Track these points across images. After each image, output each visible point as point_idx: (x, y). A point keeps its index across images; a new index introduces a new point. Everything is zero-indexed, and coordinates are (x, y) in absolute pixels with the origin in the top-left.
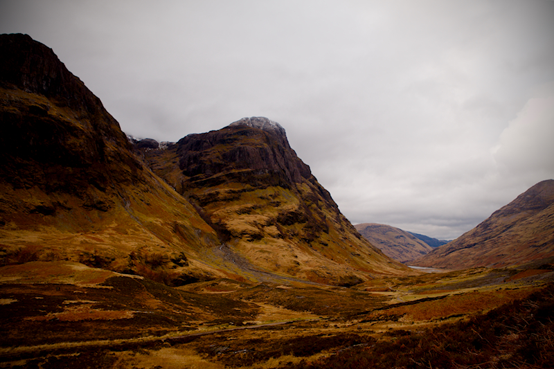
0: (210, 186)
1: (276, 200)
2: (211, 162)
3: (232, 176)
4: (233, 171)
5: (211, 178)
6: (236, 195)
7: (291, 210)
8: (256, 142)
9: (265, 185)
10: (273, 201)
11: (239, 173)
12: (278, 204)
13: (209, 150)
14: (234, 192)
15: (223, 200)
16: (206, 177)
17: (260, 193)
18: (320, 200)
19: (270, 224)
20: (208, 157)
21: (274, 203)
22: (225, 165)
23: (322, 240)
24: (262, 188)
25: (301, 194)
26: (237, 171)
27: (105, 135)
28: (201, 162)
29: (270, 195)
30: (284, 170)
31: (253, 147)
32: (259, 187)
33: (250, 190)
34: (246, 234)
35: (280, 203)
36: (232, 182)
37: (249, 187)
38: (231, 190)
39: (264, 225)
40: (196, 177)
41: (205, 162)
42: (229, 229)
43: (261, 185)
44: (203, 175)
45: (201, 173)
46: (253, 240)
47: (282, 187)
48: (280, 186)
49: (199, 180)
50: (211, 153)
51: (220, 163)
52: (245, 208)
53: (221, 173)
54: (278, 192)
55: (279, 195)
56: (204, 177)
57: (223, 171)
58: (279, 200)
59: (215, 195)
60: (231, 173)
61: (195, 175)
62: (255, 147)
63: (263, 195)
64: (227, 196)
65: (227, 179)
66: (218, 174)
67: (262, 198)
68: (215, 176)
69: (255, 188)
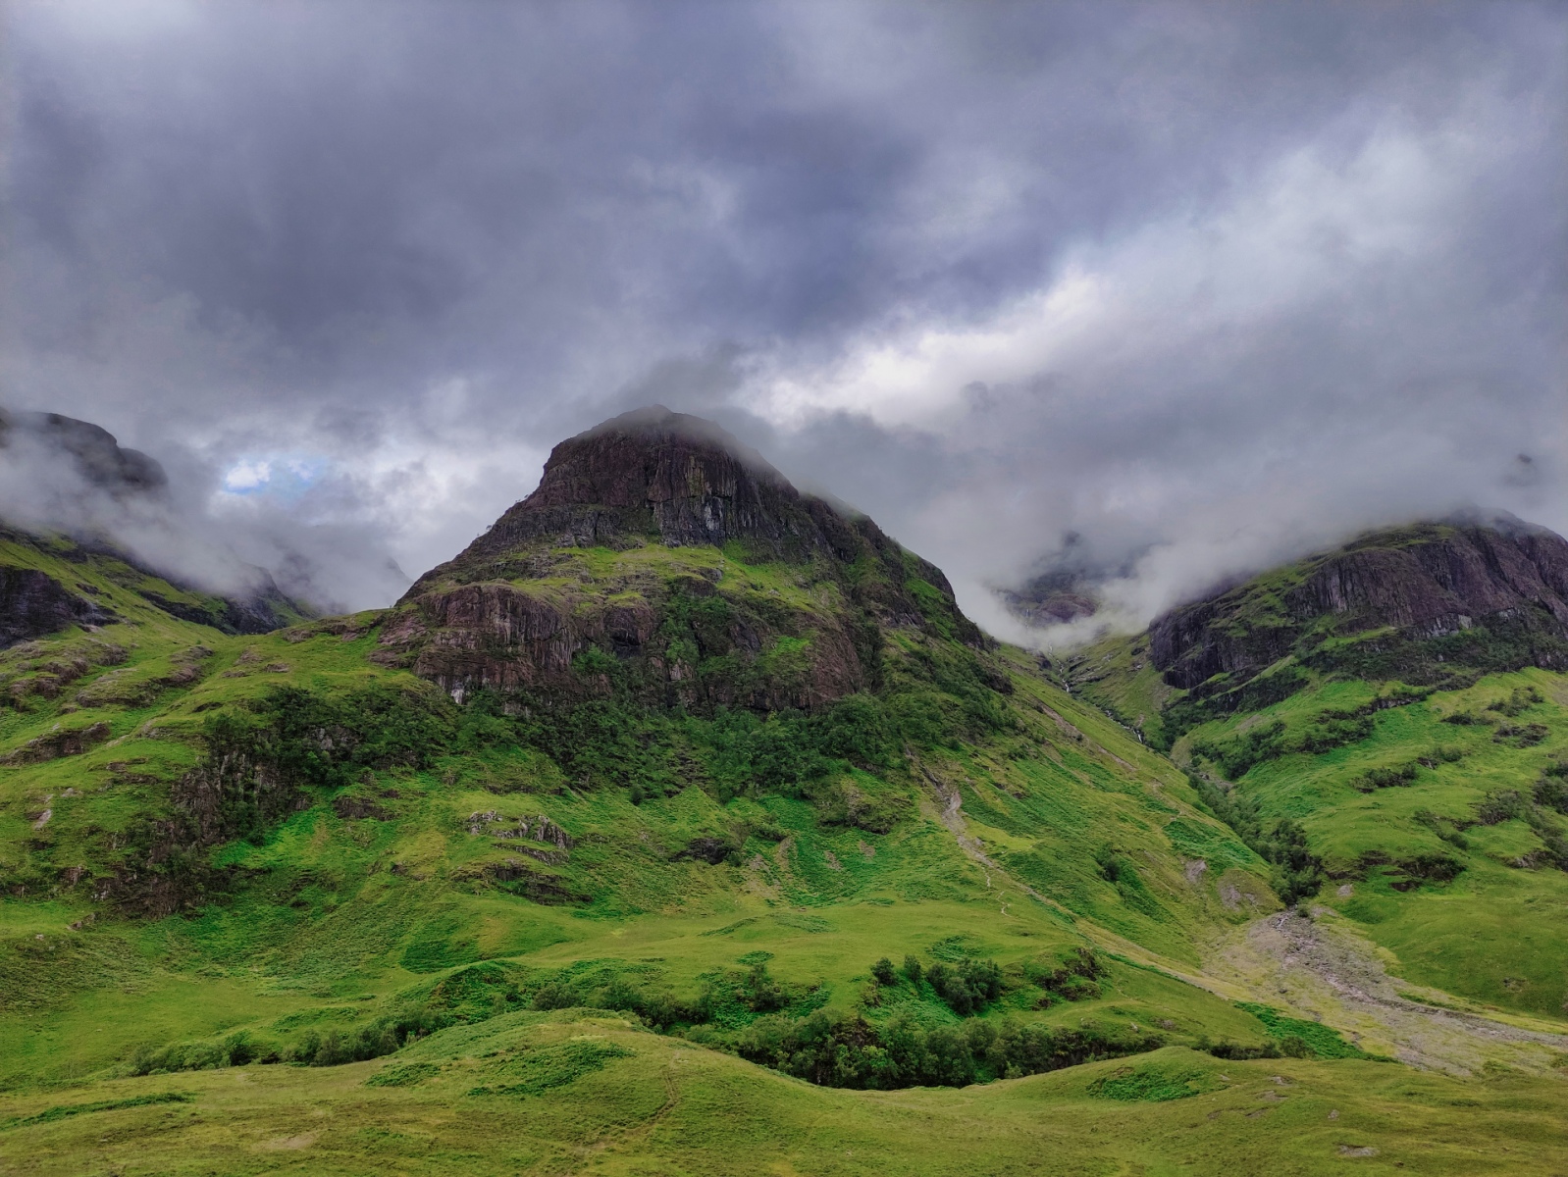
0: (1260, 706)
1: (1521, 722)
2: (1248, 628)
3: (1326, 663)
4: (1328, 644)
5: (1255, 679)
6: (1352, 726)
9: (1468, 672)
10: (1506, 722)
11: (1350, 647)
12: (1534, 736)
14: (1341, 715)
15: (1301, 750)
16: (1240, 681)
17: (1448, 703)
19: (1497, 814)
20: (1237, 613)
21: (1515, 731)
22: (1298, 631)
24: (1453, 687)
26: (1345, 641)
27: (884, 612)
28: (1217, 634)
29: (1498, 707)
30: (1545, 606)
31: (1393, 549)
32: (1443, 682)
33: (1404, 699)
34: (1383, 862)
35: (1545, 728)
36: (1330, 681)
37: (1398, 689)
38: (1327, 712)
39: (1472, 823)
40: (1207, 685)
41: (1229, 633)
42: (1314, 852)
43: (1448, 676)
44: (1227, 675)
45: (1222, 670)
46: (1418, 885)
47: (1548, 667)
48: (1538, 665)
49: (1219, 695)
50: (1244, 600)
51: (1281, 625)
52: (1387, 768)
53: (1290, 659)
54: (1530, 689)
55: (1536, 700)
56: (1230, 681)
57: (1293, 649)
58: (1538, 719)
59: (1270, 734)
60: (1323, 652)
61: (1202, 680)
62: (1400, 546)
63: (1462, 710)
64: (1313, 733)
65: (1311, 675)
66: (1278, 663)
67: (1457, 720)
68: (1268, 673)
69: (1427, 689)
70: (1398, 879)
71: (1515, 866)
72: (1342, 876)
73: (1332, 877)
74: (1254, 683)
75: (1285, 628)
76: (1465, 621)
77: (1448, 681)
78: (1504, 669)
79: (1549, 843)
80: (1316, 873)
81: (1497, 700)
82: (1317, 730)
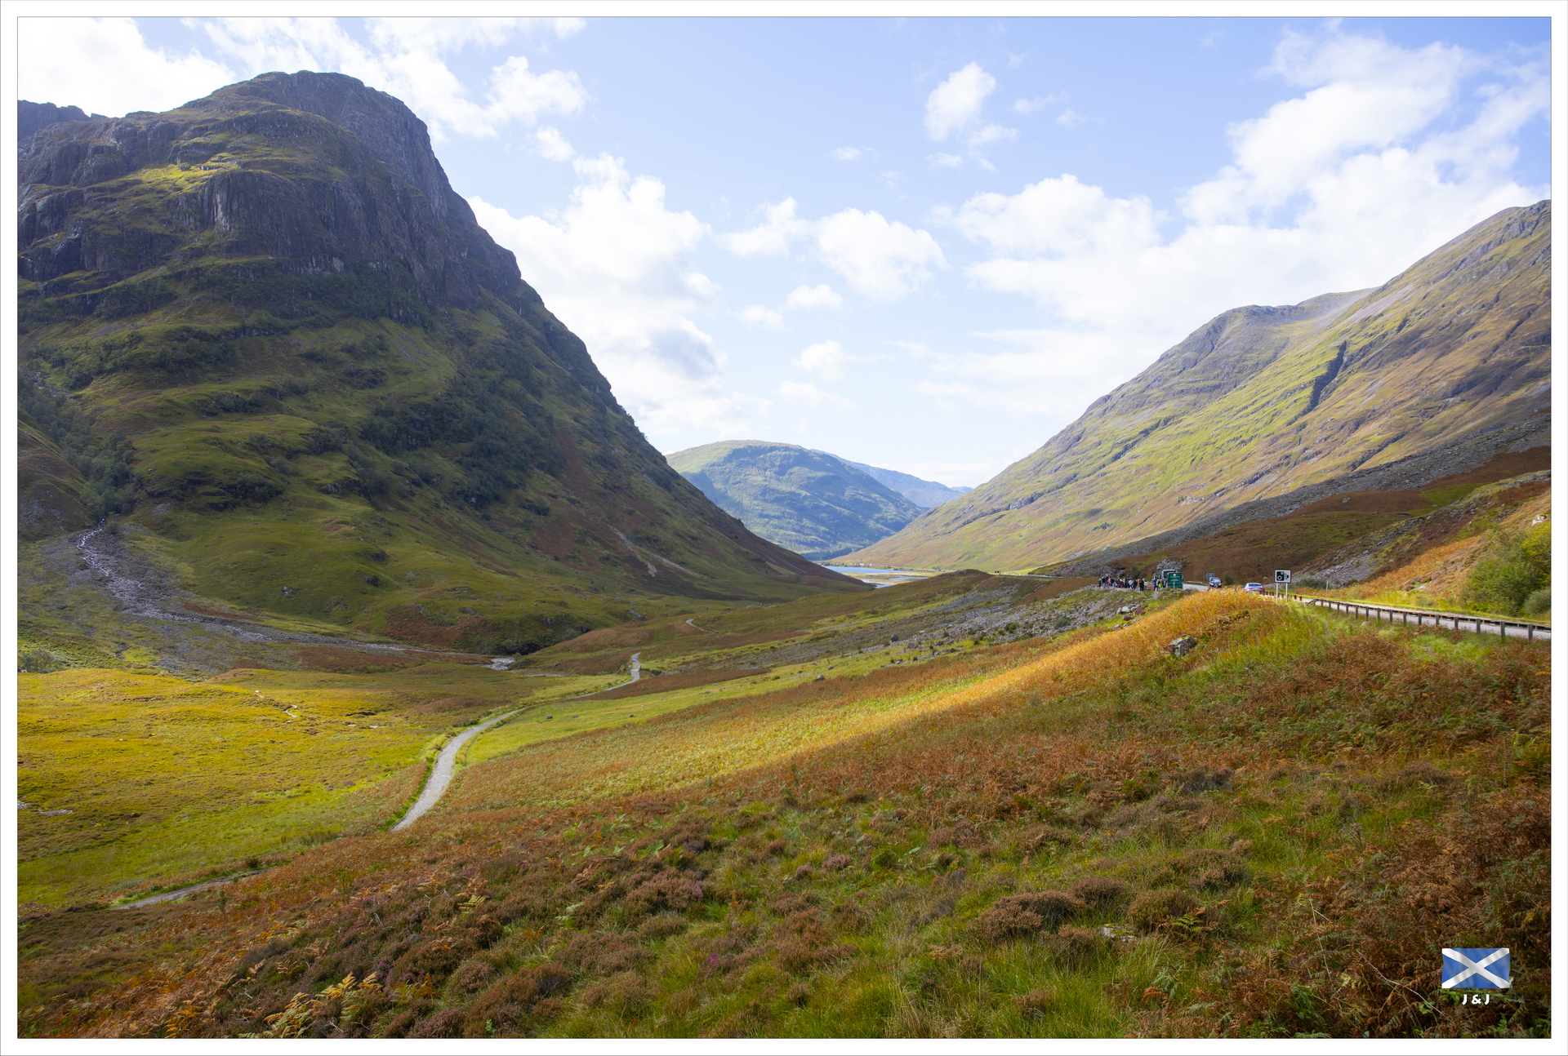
0: (121, 314)
1: (367, 366)
2: (120, 226)
3: (199, 280)
4: (204, 262)
5: (119, 284)
6: (212, 348)
7: (422, 399)
8: (300, 159)
9: (331, 313)
10: (351, 364)
11: (226, 269)
12: (375, 380)
13: (114, 183)
14: (202, 336)
15: (154, 367)
16: (103, 283)
17: (307, 341)
18: (539, 366)
19: (322, 446)
20: (114, 208)
21: (359, 374)
22: (176, 241)
23: (531, 495)
24: (315, 326)
25: (471, 344)
26: (223, 262)
28: (83, 226)
29: (350, 350)
30: (408, 266)
31: (285, 178)
32: (307, 319)
33: (269, 330)
34: (204, 483)
35: (384, 374)
36: (199, 300)
37: (264, 318)
38: (189, 330)
39: (299, 452)
40: (62, 281)
41: (99, 228)
42: (138, 470)
43: (313, 314)
44: (89, 274)
45: (82, 268)
46: (234, 505)
47: (399, 320)
48: (391, 317)
49: (74, 295)
50: (122, 194)
51: (159, 232)
52: (236, 393)
53: (162, 270)
54: (380, 337)
55: (382, 348)
56: (91, 281)
57: (168, 259)
58: (380, 364)
59: (124, 346)
60: (197, 269)
61: (57, 275)
62: (293, 177)
63: (318, 347)
64: (169, 350)
65: (180, 289)
66: (149, 271)
67: (311, 357)
68: (133, 280)
69: (291, 323)
70: (216, 500)
71: (326, 492)
72: (161, 494)
73: (151, 495)
74: (117, 289)
75: (162, 235)
76: (337, 264)
77: (312, 318)
78: (363, 316)
79: (361, 475)
80: (136, 490)
81: (350, 342)
82: (175, 349)
